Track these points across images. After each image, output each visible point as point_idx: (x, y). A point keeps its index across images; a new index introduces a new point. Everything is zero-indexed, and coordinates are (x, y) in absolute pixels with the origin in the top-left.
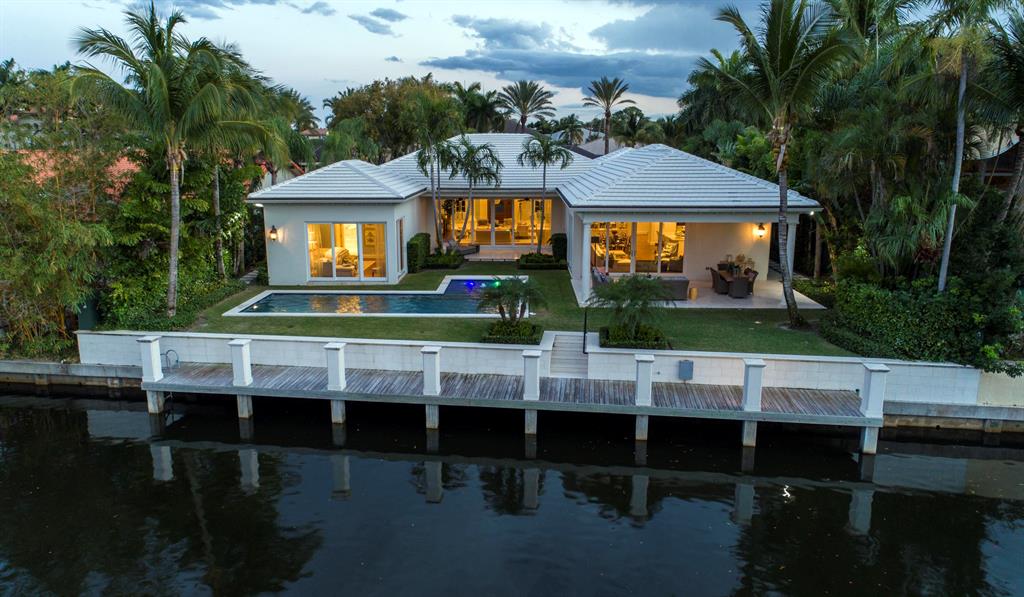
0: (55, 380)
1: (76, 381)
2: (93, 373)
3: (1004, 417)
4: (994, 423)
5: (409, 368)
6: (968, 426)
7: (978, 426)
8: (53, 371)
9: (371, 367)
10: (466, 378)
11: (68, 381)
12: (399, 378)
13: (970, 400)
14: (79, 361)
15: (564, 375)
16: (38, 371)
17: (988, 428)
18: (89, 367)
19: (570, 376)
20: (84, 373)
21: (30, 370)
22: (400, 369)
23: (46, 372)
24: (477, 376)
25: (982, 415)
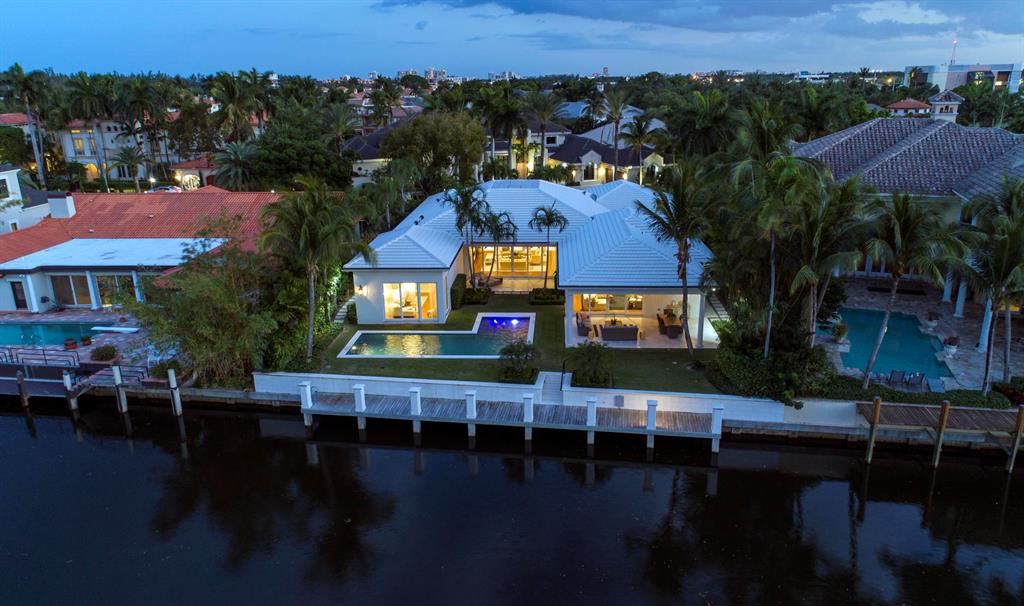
0: (238, 401)
1: (252, 402)
2: (264, 398)
3: (798, 430)
4: (794, 433)
5: (457, 398)
6: (780, 434)
7: (785, 434)
8: (239, 397)
9: (434, 396)
10: (491, 404)
11: (248, 402)
12: (452, 405)
13: (779, 420)
14: (254, 390)
15: (549, 402)
16: (230, 396)
17: (791, 436)
18: (261, 394)
19: (553, 403)
20: (258, 397)
21: (224, 395)
22: (451, 398)
23: (234, 397)
24: (498, 403)
25: (787, 428)
